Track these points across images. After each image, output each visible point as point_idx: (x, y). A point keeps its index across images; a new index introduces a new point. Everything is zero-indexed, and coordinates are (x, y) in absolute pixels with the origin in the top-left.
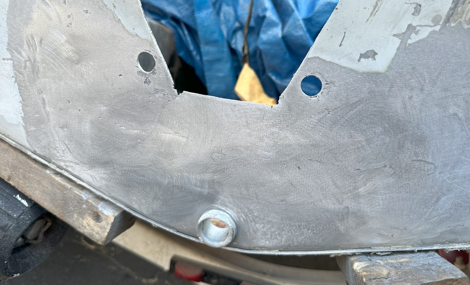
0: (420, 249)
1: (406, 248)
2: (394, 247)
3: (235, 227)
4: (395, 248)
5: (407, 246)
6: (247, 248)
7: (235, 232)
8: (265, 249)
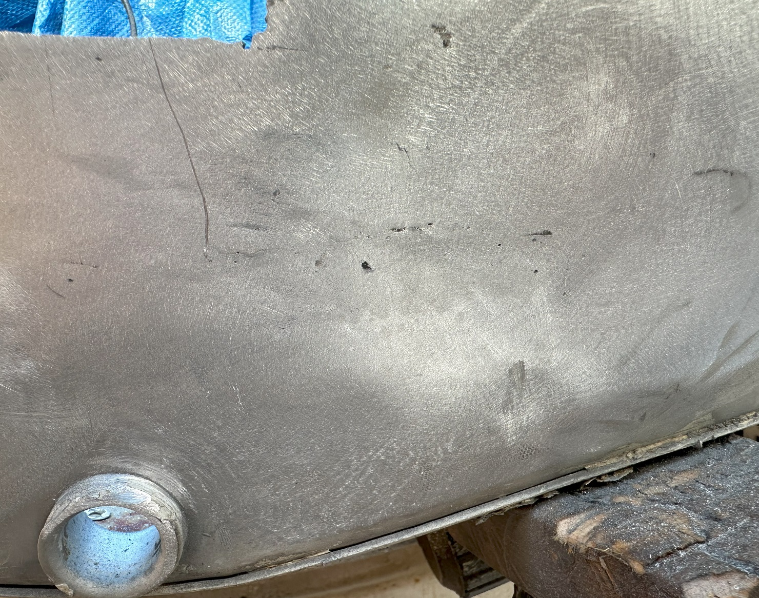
0: (708, 438)
1: (674, 444)
2: (644, 450)
3: (179, 515)
4: (647, 451)
5: (677, 439)
6: (230, 573)
7: (183, 531)
8: (286, 558)
